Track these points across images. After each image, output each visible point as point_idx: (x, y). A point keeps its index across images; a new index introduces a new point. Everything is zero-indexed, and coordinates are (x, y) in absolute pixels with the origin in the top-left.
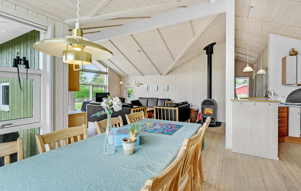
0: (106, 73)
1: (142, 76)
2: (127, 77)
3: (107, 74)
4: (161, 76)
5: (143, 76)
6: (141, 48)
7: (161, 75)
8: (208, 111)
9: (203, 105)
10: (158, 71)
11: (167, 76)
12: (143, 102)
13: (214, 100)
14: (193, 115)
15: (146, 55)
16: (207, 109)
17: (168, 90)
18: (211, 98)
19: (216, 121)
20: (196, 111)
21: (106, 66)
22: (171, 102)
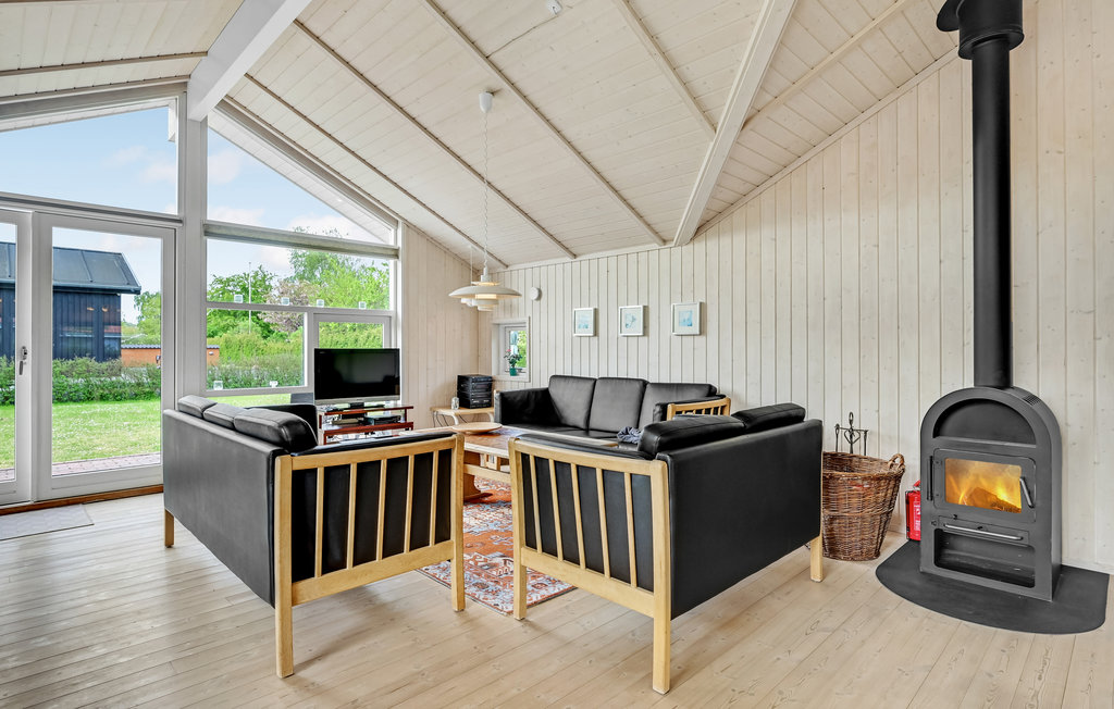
0: (395, 254)
1: (568, 259)
2: (502, 269)
3: (397, 256)
4: (665, 252)
5: (575, 256)
6: (493, 65)
7: (665, 241)
8: (984, 484)
9: (937, 433)
10: (640, 217)
11: (699, 246)
12: (570, 403)
13: (1033, 399)
14: (847, 504)
15: (542, 116)
16: (977, 467)
17: (702, 332)
18: (1005, 380)
19: (1054, 559)
20: (878, 479)
21: (391, 218)
22: (719, 403)
